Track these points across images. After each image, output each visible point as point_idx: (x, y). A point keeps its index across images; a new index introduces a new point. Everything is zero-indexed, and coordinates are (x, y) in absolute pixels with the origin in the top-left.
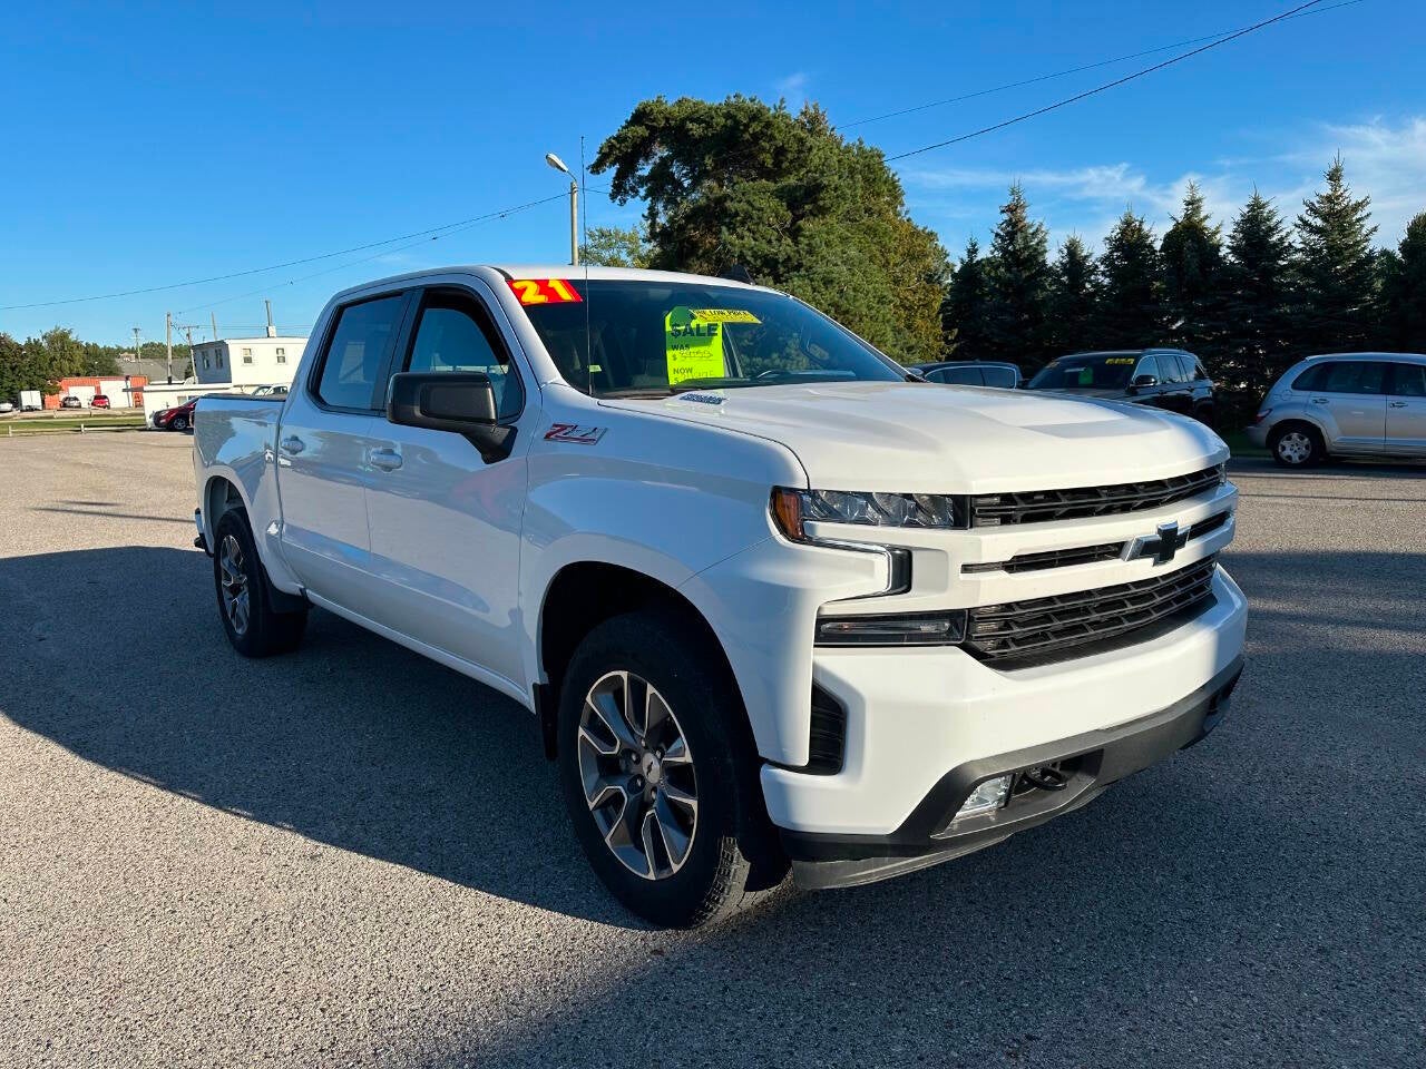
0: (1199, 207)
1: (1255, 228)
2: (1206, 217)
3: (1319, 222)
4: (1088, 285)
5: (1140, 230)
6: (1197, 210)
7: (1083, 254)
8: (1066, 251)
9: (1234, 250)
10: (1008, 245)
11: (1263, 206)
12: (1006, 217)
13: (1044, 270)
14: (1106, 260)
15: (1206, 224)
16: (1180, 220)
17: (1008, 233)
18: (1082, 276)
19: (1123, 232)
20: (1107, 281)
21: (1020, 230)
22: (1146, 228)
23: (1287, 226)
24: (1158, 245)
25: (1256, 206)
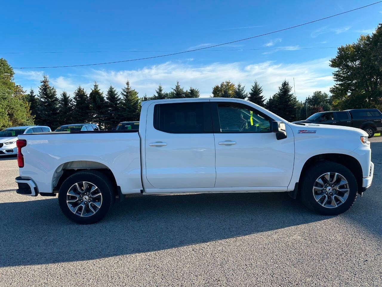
0: (98, 87)
1: (111, 93)
2: (99, 90)
3: (125, 94)
4: (70, 104)
5: (83, 91)
6: (97, 88)
7: (68, 96)
8: (62, 95)
9: (107, 98)
10: (44, 92)
11: (113, 89)
12: (43, 84)
13: (57, 99)
14: (74, 98)
15: (100, 91)
16: (93, 90)
17: (43, 89)
18: (68, 102)
19: (79, 91)
20: (75, 104)
21: (48, 88)
22: (84, 91)
23: (119, 94)
24: (88, 96)
25: (111, 88)
